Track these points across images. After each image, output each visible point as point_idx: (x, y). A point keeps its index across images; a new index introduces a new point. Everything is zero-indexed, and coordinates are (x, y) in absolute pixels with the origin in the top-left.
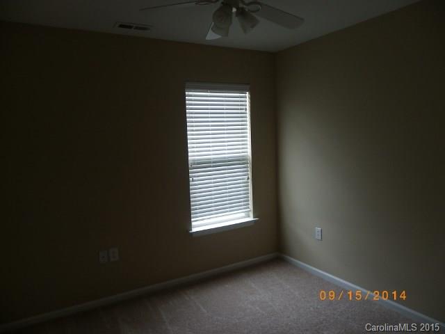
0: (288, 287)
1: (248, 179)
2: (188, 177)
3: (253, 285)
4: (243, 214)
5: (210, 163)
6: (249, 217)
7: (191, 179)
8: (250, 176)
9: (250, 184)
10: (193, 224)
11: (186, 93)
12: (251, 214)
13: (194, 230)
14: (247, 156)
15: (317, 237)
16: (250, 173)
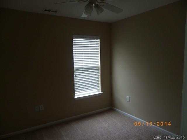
0: (115, 121)
1: (99, 76)
2: (74, 75)
3: (101, 120)
4: (97, 91)
5: (83, 69)
6: (99, 91)
7: (75, 76)
8: (100, 75)
9: (100, 78)
10: (76, 94)
11: (73, 39)
12: (100, 91)
13: (76, 97)
14: (99, 66)
15: (127, 100)
16: (100, 73)
